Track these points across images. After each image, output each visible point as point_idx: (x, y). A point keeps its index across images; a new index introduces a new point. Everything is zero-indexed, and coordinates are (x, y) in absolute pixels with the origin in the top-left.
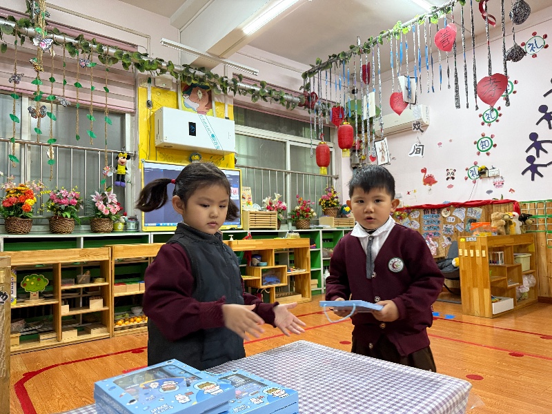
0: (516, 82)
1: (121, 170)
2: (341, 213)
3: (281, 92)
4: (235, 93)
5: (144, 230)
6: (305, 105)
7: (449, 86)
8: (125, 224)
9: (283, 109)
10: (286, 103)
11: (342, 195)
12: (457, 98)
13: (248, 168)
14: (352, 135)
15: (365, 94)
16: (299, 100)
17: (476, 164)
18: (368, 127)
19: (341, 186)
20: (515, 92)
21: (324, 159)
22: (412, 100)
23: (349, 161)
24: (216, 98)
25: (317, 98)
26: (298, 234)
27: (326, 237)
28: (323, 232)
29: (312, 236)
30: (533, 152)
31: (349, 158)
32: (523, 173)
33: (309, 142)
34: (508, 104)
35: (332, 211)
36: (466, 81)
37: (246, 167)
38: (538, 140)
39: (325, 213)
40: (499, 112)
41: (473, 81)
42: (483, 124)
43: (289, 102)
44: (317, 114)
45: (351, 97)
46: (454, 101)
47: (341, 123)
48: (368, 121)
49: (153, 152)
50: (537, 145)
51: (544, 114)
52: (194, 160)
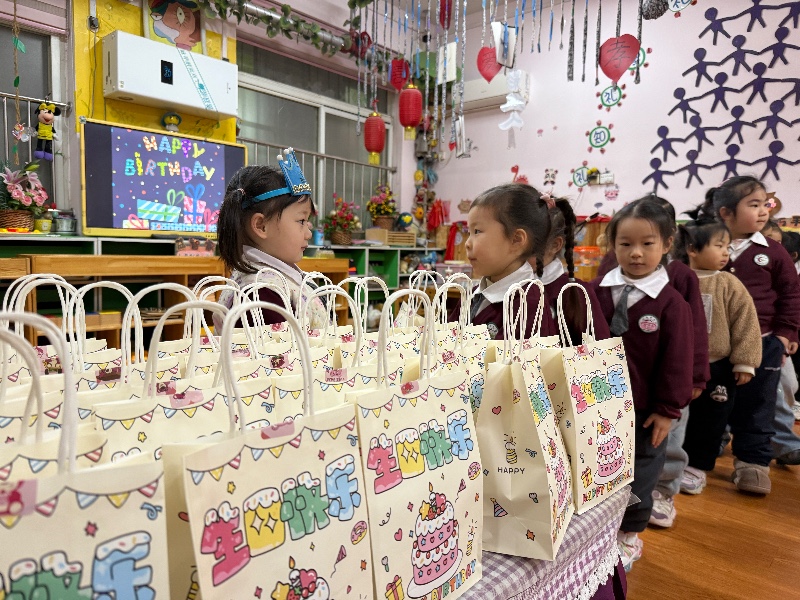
0: (649, 51)
1: (45, 132)
2: (399, 225)
3: (314, 26)
4: (239, 19)
5: (86, 233)
6: (350, 51)
7: (561, 46)
8: (54, 222)
9: (316, 53)
10: (321, 44)
11: (400, 198)
12: (571, 66)
13: (259, 144)
14: (419, 107)
15: (442, 44)
16: (341, 41)
17: (585, 164)
18: (444, 95)
19: (399, 183)
20: (646, 65)
21: (376, 139)
22: (508, 62)
23: (413, 147)
24: (207, 25)
25: (370, 42)
26: (332, 253)
27: (375, 259)
28: (371, 251)
29: (354, 257)
30: (659, 153)
31: (412, 143)
32: (644, 182)
33: (355, 111)
34: (638, 80)
35: (384, 220)
36: (585, 42)
37: (254, 143)
38: (668, 137)
39: (375, 224)
40: (623, 92)
41: (595, 41)
42: (600, 107)
43: (326, 43)
44: (369, 68)
45: (421, 47)
46: (566, 69)
47: (403, 85)
48: (444, 86)
49: (100, 106)
50: (666, 145)
51: (679, 101)
52: (170, 124)
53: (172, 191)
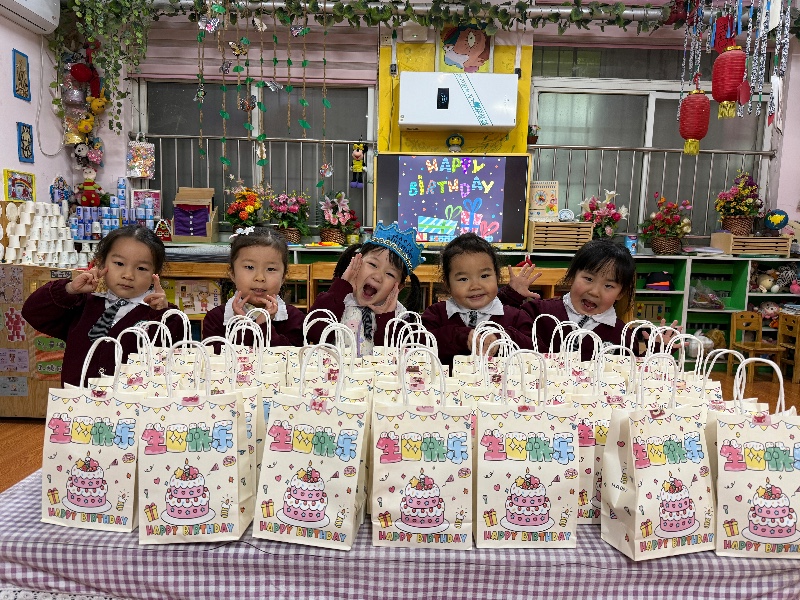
1: (358, 167)
2: (765, 227)
8: (360, 236)
16: (660, 12)
24: (499, 41)
37: (554, 148)
43: (642, 20)
49: (396, 139)
52: (454, 145)
53: (450, 206)
